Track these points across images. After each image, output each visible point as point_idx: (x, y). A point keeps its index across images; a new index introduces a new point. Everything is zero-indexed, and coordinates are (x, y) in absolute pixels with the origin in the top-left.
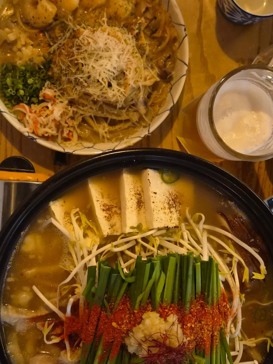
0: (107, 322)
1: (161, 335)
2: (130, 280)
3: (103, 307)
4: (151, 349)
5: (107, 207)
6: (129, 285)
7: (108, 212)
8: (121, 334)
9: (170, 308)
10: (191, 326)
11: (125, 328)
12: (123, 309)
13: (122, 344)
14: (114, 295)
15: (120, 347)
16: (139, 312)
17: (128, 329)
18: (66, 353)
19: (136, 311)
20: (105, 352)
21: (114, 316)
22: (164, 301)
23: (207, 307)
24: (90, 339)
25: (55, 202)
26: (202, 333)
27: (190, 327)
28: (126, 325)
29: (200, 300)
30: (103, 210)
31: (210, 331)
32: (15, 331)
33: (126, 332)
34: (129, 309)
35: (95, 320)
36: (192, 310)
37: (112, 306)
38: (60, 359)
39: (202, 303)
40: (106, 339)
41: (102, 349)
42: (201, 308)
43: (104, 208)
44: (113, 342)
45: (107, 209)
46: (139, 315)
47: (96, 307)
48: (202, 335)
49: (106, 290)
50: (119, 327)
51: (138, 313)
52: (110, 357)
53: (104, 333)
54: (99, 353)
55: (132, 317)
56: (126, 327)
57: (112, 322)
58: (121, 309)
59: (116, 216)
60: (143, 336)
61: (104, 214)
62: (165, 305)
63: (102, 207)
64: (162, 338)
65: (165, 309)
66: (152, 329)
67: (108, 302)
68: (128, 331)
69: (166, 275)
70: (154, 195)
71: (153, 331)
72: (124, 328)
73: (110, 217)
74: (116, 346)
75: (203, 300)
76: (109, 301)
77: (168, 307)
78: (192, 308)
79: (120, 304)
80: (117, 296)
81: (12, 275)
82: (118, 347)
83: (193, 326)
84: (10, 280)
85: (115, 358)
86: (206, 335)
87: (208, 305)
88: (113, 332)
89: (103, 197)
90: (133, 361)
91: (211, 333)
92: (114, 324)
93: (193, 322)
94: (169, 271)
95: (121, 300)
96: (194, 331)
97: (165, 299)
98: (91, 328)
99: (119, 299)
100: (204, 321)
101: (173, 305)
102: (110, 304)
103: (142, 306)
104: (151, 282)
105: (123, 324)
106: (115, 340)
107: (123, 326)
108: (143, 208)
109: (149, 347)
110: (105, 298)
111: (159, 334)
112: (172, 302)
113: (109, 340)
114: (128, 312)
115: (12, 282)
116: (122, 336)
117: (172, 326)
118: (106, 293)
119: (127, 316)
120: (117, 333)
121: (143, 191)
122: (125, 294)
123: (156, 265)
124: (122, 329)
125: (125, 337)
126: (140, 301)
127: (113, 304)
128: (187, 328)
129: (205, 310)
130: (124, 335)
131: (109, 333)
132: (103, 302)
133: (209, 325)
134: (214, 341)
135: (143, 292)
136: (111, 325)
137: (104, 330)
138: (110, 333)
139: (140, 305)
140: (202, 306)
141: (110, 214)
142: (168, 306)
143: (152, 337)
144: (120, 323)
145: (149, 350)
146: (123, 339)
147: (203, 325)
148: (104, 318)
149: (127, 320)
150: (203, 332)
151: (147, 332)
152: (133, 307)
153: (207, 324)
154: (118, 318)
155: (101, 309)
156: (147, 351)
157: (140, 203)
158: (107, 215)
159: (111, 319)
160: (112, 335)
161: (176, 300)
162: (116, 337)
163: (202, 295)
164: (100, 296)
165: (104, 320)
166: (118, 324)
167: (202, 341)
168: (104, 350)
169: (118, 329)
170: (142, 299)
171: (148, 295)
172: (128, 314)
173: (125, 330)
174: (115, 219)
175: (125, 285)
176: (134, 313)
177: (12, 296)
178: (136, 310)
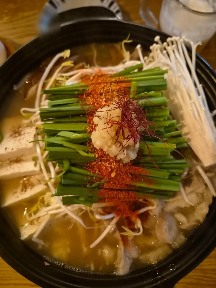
0: (112, 182)
1: (109, 128)
2: (66, 165)
3: (99, 187)
4: (126, 136)
5: (24, 188)
6: (73, 165)
7: (27, 187)
8: (121, 167)
9: (91, 123)
10: (105, 101)
11: (115, 164)
12: (98, 168)
13: (132, 165)
14: (85, 179)
15: (135, 166)
16: (97, 152)
17: (115, 162)
18: (151, 210)
19: (97, 156)
20: (142, 180)
21: (106, 176)
22: (85, 130)
23: (88, 90)
24: (133, 194)
25: (21, 235)
26: (112, 91)
27: (105, 103)
28: (112, 164)
29: (83, 98)
30: (26, 191)
31: (111, 85)
32: (138, 258)
33: (118, 163)
34: (97, 162)
35: (113, 193)
36: (91, 103)
37: (97, 179)
38: (157, 215)
39: (86, 96)
40: (129, 181)
41: (140, 183)
42: (90, 96)
43: (24, 191)
44: (131, 174)
45: (25, 187)
46: (100, 152)
47: (100, 193)
48: (114, 91)
49: (83, 186)
50: (115, 171)
51: (98, 154)
52: (147, 175)
53: (124, 183)
54: (144, 185)
55: (104, 159)
56: (113, 163)
57: (111, 177)
58: (98, 170)
59: (31, 180)
60: (114, 147)
61: (29, 190)
62: (89, 128)
63: (23, 192)
64: (112, 126)
65: (92, 128)
66: (105, 138)
67: (94, 182)
68: (116, 162)
69: (60, 131)
70: (7, 150)
71: (106, 135)
72: (114, 166)
73: (31, 185)
74: (134, 170)
75: (83, 95)
76: (92, 183)
77: (91, 125)
78: (90, 103)
79: (93, 171)
80: (86, 175)
81: (88, 266)
82: (135, 169)
83: (104, 99)
84: (93, 268)
85: (146, 170)
86: (114, 87)
87: (87, 90)
88: (121, 176)
89: (16, 193)
90: (147, 153)
91: (113, 84)
92: (113, 175)
93: (101, 100)
94: (56, 129)
95: (90, 171)
96: (110, 98)
97: (84, 129)
98: (122, 195)
99: (89, 174)
100: (100, 91)
101: (88, 121)
102: (95, 181)
103: (91, 150)
104: (66, 144)
105: (111, 167)
106: (129, 172)
107: (113, 167)
108: (22, 158)
109: (124, 139)
110: (91, 185)
111: (109, 130)
112: (86, 122)
113: (130, 177)
114: (100, 163)
115: (95, 266)
116: (122, 166)
117: (99, 117)
118: (85, 186)
119: (104, 163)
120: (122, 172)
121: (9, 159)
122: (84, 168)
123: (49, 142)
124: (116, 167)
125: (123, 163)
126: (87, 153)
127: (95, 178)
128: (106, 104)
129: (91, 91)
130: (121, 164)
131: (123, 179)
132: (94, 188)
133: (105, 86)
134: (121, 80)
135: (76, 150)
136: (114, 178)
137: (122, 184)
138: (123, 177)
139: (91, 152)
140: (88, 95)
141: (29, 185)
142: (89, 126)
143: (114, 136)
144: (110, 170)
145: (127, 138)
146: (125, 165)
147: (104, 91)
148: (110, 185)
149: (107, 163)
150: (110, 90)
151: (110, 143)
152: (95, 159)
153: (104, 88)
154: (106, 172)
155: (101, 188)
156: (128, 140)
157: (18, 160)
158: (30, 187)
159: (108, 178)
160: (124, 176)
161: (83, 119)
162: (126, 172)
163: (80, 96)
164: (88, 192)
165: (111, 185)
166: (112, 171)
167: (120, 91)
168: (141, 180)
169: (117, 171)
170: (84, 151)
171: (79, 146)
172: (101, 163)
173: (116, 164)
174: (33, 179)
175: (73, 169)
176: (99, 157)
177: (107, 264)
178: (95, 156)
